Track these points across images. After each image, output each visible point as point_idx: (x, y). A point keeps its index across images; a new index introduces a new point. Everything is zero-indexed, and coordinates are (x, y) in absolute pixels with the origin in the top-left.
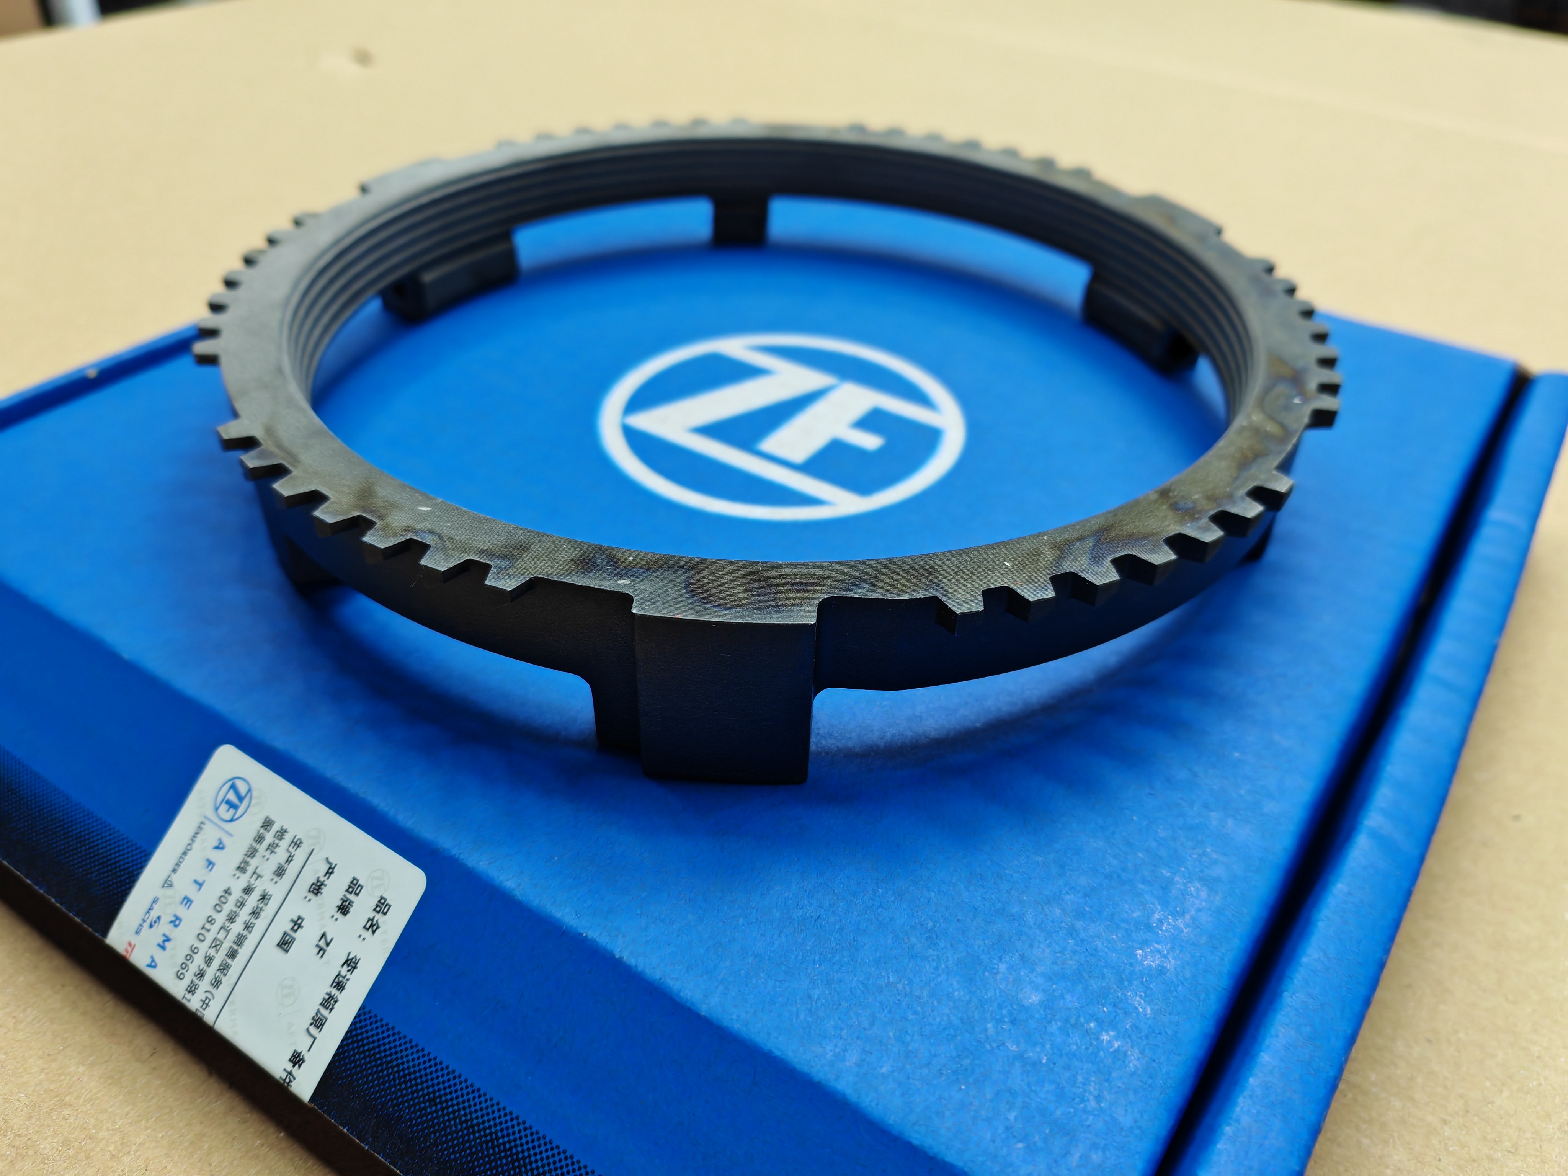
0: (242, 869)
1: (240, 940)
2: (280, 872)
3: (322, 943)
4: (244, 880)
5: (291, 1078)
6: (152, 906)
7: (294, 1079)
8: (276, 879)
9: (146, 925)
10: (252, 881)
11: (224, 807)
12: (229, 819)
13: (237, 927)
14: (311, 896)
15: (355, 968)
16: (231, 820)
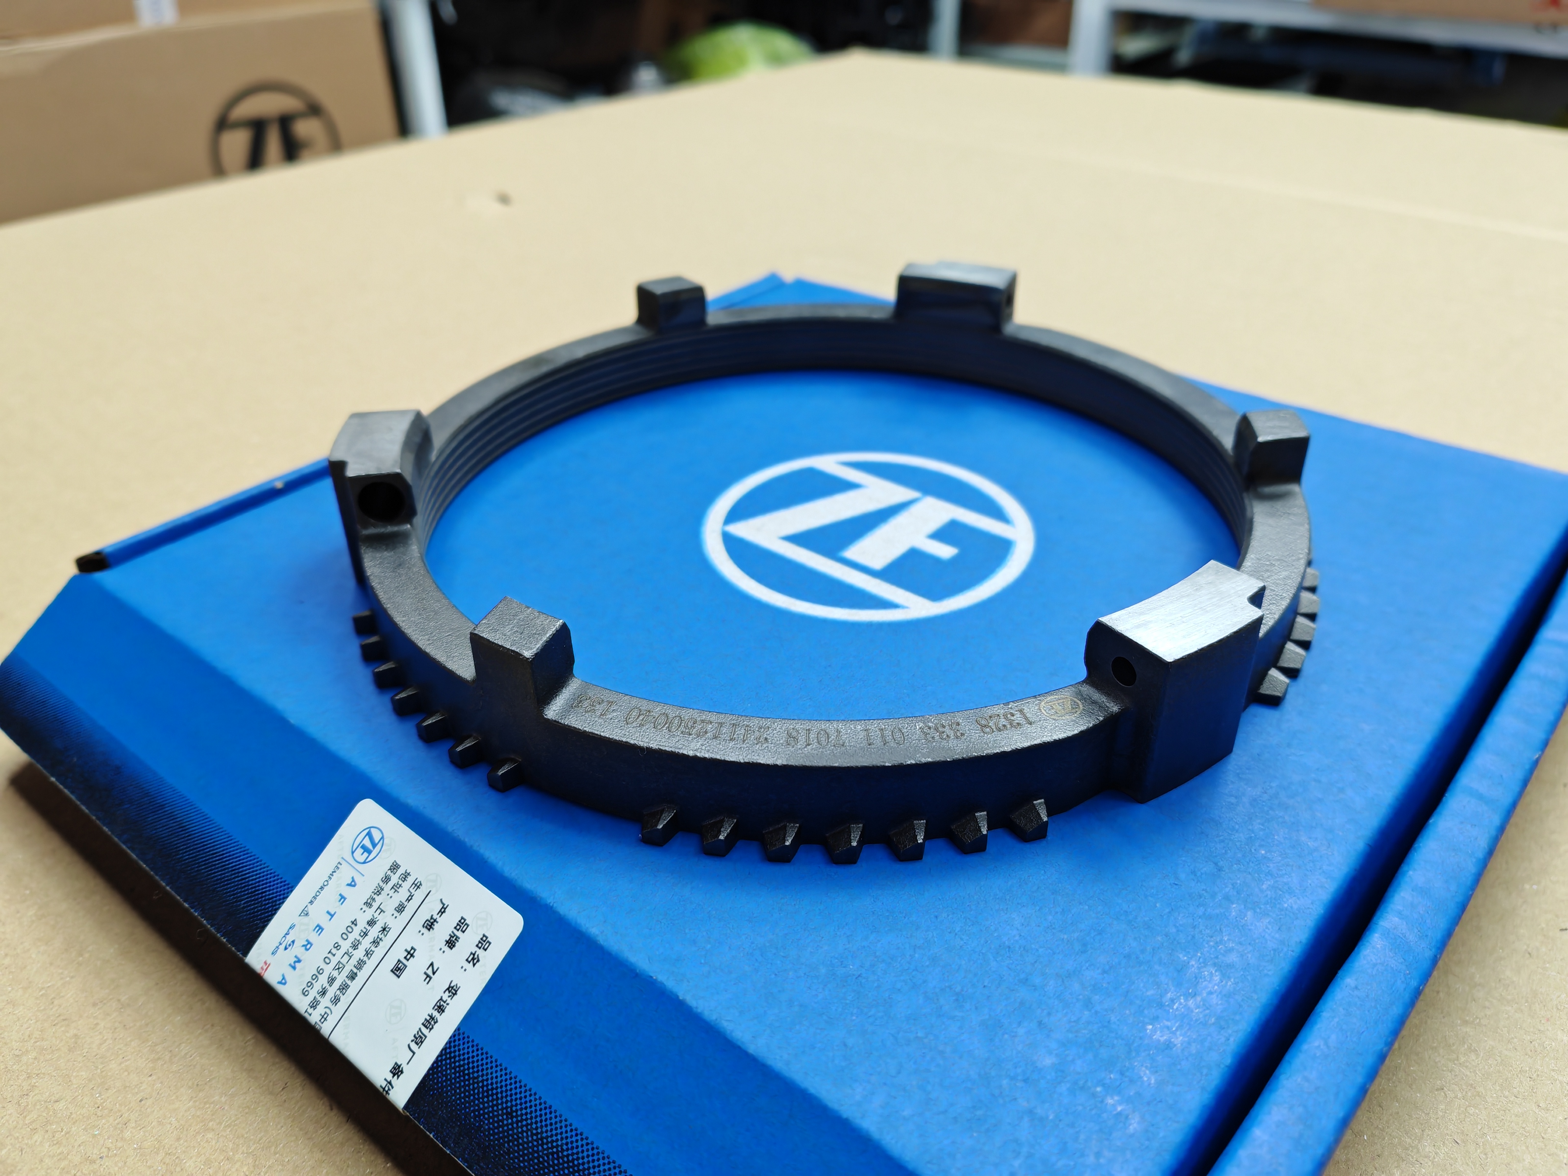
0: (368, 904)
1: (360, 964)
2: (401, 909)
3: (430, 972)
4: (369, 914)
5: (390, 1087)
6: (288, 931)
7: (393, 1088)
8: (396, 914)
9: (282, 947)
10: (376, 915)
11: (360, 851)
12: (362, 861)
13: (359, 954)
14: (424, 930)
15: (454, 994)
16: (364, 863)
